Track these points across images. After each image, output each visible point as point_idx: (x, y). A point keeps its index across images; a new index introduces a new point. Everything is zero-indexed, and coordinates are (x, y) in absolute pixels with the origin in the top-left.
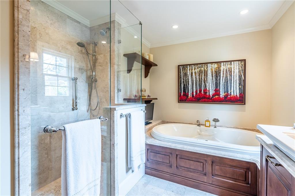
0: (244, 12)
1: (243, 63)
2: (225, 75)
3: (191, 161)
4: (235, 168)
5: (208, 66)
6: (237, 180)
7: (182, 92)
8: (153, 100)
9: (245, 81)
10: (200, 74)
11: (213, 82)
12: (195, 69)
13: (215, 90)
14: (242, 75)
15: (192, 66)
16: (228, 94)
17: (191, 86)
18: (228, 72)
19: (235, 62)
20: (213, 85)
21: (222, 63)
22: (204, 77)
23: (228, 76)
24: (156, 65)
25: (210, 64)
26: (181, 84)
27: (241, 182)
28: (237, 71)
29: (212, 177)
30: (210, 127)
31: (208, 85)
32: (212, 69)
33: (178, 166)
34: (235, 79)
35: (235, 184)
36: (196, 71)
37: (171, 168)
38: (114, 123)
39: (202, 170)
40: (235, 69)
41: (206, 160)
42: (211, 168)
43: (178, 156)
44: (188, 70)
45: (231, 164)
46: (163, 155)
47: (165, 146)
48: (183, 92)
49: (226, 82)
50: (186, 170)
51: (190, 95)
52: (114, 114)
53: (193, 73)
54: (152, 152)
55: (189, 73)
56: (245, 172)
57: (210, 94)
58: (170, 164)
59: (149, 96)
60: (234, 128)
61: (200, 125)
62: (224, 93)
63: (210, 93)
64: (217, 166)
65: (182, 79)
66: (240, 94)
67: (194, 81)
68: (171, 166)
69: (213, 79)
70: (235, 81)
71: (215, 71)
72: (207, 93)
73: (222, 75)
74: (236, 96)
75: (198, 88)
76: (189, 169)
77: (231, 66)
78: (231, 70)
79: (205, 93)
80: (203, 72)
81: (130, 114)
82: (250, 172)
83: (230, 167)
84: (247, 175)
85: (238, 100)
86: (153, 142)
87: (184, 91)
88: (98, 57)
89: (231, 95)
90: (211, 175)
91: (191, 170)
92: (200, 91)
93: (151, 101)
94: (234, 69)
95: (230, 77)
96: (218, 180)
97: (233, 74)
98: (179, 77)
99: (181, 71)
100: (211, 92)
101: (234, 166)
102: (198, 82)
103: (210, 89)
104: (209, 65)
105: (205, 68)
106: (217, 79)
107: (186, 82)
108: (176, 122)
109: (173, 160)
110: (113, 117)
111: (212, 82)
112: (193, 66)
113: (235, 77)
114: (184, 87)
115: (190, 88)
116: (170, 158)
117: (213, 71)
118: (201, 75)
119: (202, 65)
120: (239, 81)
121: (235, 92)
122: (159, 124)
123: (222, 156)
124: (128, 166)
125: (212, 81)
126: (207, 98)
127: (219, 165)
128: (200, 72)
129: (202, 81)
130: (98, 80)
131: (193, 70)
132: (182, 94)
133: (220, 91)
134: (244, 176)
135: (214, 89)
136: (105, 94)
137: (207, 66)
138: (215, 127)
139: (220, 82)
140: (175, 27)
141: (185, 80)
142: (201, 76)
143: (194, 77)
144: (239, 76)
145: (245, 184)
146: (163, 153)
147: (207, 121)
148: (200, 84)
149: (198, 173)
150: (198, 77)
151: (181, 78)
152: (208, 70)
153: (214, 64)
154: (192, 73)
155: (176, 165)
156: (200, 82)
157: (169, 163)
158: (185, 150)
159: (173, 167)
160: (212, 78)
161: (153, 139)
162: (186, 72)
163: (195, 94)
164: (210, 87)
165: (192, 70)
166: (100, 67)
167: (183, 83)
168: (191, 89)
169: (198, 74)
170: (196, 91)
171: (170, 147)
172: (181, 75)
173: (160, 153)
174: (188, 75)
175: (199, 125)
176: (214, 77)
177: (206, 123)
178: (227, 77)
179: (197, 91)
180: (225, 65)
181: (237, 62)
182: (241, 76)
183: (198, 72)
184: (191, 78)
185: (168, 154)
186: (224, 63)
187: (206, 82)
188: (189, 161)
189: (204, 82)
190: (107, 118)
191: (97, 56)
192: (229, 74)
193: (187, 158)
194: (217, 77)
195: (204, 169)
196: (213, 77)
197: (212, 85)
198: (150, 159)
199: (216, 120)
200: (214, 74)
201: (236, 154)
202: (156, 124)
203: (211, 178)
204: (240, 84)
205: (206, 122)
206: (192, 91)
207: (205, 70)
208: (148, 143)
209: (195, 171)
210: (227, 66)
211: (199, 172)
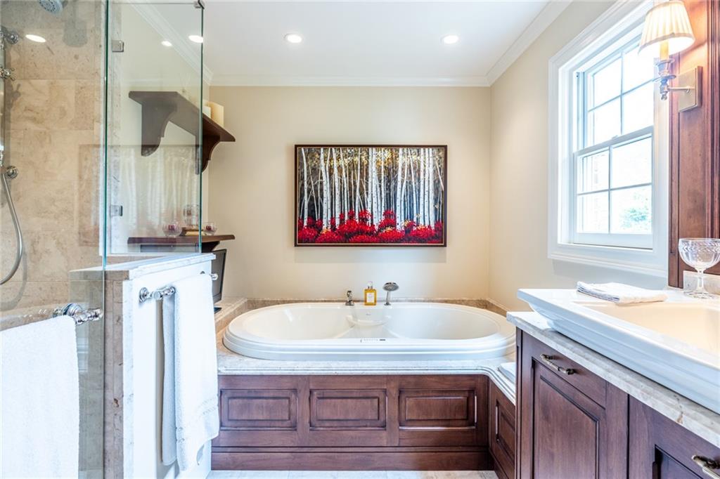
0: (451, 40)
1: (441, 154)
2: (406, 177)
3: (349, 400)
4: (447, 394)
5: (370, 154)
6: (451, 423)
7: (306, 217)
8: (221, 242)
9: (445, 193)
10: (350, 173)
11: (381, 194)
12: (338, 158)
13: (385, 214)
14: (441, 180)
15: (331, 149)
16: (413, 222)
17: (329, 202)
18: (412, 172)
19: (427, 149)
20: (381, 201)
21: (401, 149)
22: (360, 181)
23: (413, 180)
24: (232, 139)
25: (374, 149)
26: (302, 195)
27: (461, 423)
28: (431, 170)
29: (400, 430)
30: (375, 305)
31: (369, 199)
32: (378, 162)
33: (313, 423)
34: (427, 189)
35: (448, 431)
36: (342, 162)
37: (296, 430)
38: (121, 324)
39: (377, 418)
40: (427, 166)
41: (385, 391)
42: (397, 407)
43: (315, 393)
44: (322, 161)
45: (439, 387)
46: (271, 401)
47: (279, 373)
48: (308, 219)
49: (409, 193)
50: (336, 427)
51: (326, 227)
52: (120, 294)
53: (333, 169)
54: (234, 398)
55: (323, 168)
56: (466, 401)
57: (375, 223)
58: (292, 420)
59: (209, 229)
60: (424, 301)
61: (352, 303)
62: (405, 221)
63: (374, 219)
64: (411, 399)
65: (306, 183)
66: (437, 223)
67: (337, 190)
68: (294, 427)
69: (380, 186)
70: (426, 193)
71: (385, 167)
72: (367, 220)
73: (400, 178)
74: (429, 226)
75: (346, 208)
76: (343, 424)
77: (419, 158)
78: (419, 166)
79: (363, 219)
80: (359, 168)
81: (174, 288)
82: (476, 397)
83: (437, 395)
84: (471, 405)
85: (433, 237)
86: (239, 365)
87: (312, 216)
88: (19, 86)
89: (418, 225)
90: (398, 424)
91: (350, 424)
92: (352, 215)
93: (216, 243)
94: (425, 166)
95: (417, 184)
96: (413, 432)
97: (422, 177)
98: (298, 177)
99: (303, 160)
100: (378, 219)
101: (446, 391)
102: (345, 191)
103: (375, 209)
104: (373, 151)
105: (363, 157)
106: (390, 186)
107: (316, 191)
108: (288, 299)
109: (301, 408)
110: (116, 305)
111: (379, 194)
112: (333, 149)
113: (426, 183)
114: (311, 206)
115: (327, 205)
116: (292, 405)
117: (380, 166)
118: (354, 174)
119: (355, 148)
120: (435, 194)
121: (427, 218)
122: (241, 311)
123: (421, 372)
124: (162, 461)
125: (379, 190)
126: (367, 233)
127: (413, 395)
128: (352, 166)
129: (355, 191)
130: (20, 173)
131: (335, 161)
132: (305, 224)
133: (395, 216)
134: (465, 409)
135: (383, 211)
136: (56, 222)
137: (368, 153)
138: (387, 304)
139: (395, 195)
140: (295, 39)
141: (312, 184)
142: (354, 178)
143: (337, 180)
144: (435, 182)
145: (465, 426)
146: (271, 394)
147: (371, 289)
148: (351, 197)
149: (366, 426)
150: (345, 180)
151: (303, 179)
152: (370, 164)
153: (383, 149)
154: (331, 169)
155: (308, 420)
156: (351, 193)
157: (289, 419)
158: (333, 373)
159: (299, 427)
160: (378, 183)
161: (236, 358)
162: (315, 165)
163: (338, 222)
164: (375, 205)
165: (330, 160)
166: (31, 126)
167: (308, 192)
168: (329, 211)
169: (346, 171)
170: (342, 216)
171: (293, 373)
172: (303, 173)
173: (262, 395)
174: (321, 174)
175: (349, 303)
176: (382, 181)
177: (366, 295)
178: (410, 183)
179: (344, 216)
180: (408, 154)
181: (431, 149)
182: (439, 182)
183: (345, 167)
184: (328, 180)
185: (287, 393)
186: (405, 149)
187: (365, 192)
188: (344, 400)
189: (361, 194)
190: (98, 311)
191: (15, 84)
192: (415, 176)
193: (339, 395)
194: (389, 181)
195: (382, 413)
196: (380, 181)
197: (379, 201)
198: (229, 420)
199: (391, 287)
200: (383, 173)
201: (449, 362)
202: (232, 310)
203: (398, 430)
204: (436, 200)
205: (368, 294)
206: (332, 215)
207: (363, 163)
208: (224, 372)
209: (359, 423)
210: (410, 156)
211: (368, 424)
